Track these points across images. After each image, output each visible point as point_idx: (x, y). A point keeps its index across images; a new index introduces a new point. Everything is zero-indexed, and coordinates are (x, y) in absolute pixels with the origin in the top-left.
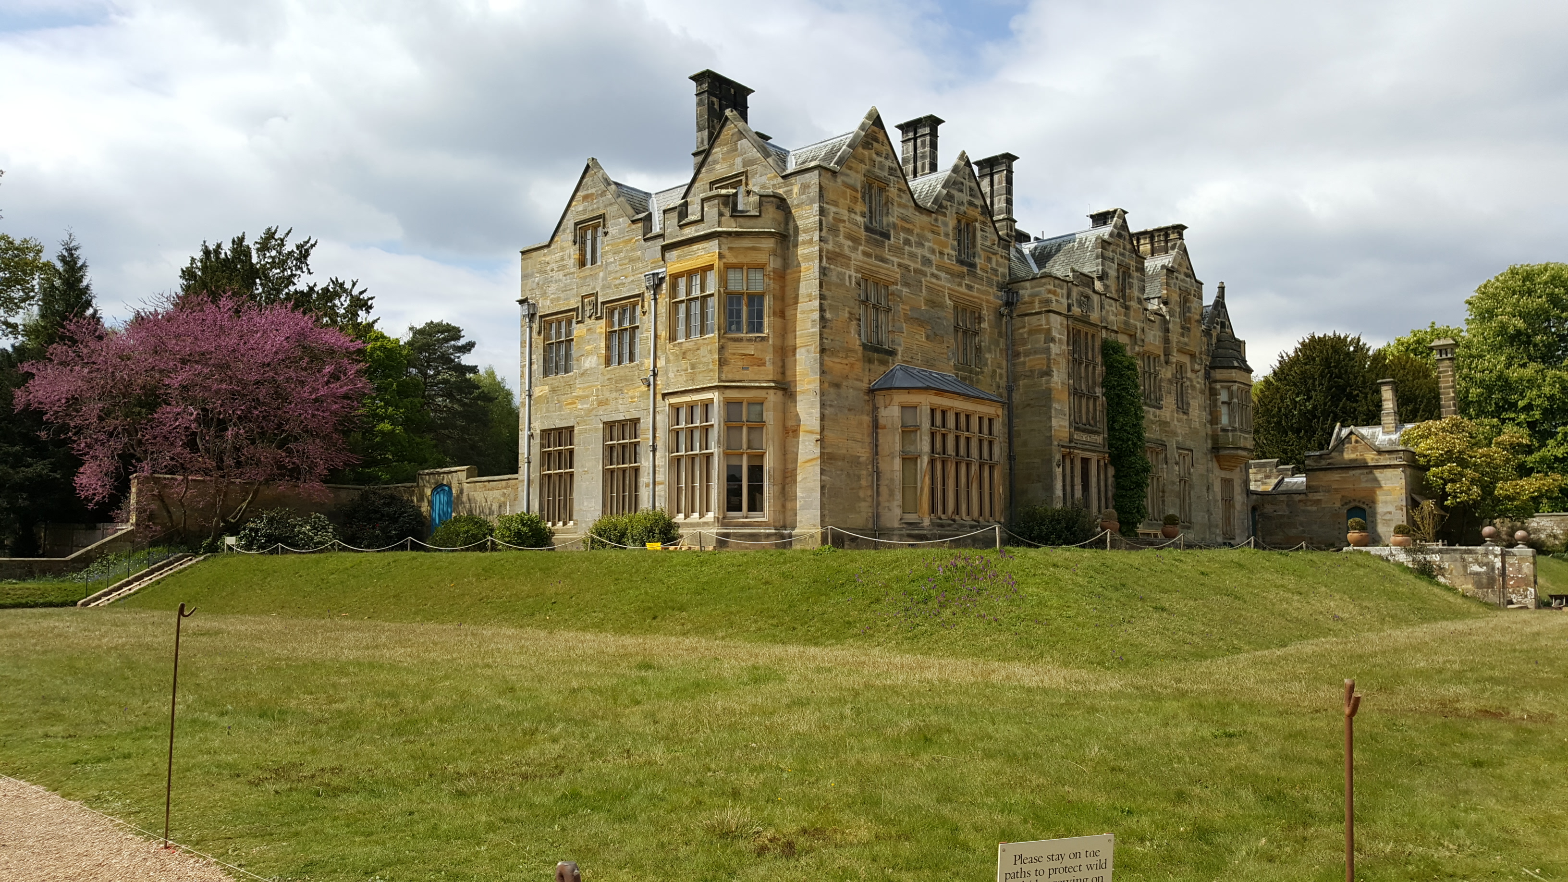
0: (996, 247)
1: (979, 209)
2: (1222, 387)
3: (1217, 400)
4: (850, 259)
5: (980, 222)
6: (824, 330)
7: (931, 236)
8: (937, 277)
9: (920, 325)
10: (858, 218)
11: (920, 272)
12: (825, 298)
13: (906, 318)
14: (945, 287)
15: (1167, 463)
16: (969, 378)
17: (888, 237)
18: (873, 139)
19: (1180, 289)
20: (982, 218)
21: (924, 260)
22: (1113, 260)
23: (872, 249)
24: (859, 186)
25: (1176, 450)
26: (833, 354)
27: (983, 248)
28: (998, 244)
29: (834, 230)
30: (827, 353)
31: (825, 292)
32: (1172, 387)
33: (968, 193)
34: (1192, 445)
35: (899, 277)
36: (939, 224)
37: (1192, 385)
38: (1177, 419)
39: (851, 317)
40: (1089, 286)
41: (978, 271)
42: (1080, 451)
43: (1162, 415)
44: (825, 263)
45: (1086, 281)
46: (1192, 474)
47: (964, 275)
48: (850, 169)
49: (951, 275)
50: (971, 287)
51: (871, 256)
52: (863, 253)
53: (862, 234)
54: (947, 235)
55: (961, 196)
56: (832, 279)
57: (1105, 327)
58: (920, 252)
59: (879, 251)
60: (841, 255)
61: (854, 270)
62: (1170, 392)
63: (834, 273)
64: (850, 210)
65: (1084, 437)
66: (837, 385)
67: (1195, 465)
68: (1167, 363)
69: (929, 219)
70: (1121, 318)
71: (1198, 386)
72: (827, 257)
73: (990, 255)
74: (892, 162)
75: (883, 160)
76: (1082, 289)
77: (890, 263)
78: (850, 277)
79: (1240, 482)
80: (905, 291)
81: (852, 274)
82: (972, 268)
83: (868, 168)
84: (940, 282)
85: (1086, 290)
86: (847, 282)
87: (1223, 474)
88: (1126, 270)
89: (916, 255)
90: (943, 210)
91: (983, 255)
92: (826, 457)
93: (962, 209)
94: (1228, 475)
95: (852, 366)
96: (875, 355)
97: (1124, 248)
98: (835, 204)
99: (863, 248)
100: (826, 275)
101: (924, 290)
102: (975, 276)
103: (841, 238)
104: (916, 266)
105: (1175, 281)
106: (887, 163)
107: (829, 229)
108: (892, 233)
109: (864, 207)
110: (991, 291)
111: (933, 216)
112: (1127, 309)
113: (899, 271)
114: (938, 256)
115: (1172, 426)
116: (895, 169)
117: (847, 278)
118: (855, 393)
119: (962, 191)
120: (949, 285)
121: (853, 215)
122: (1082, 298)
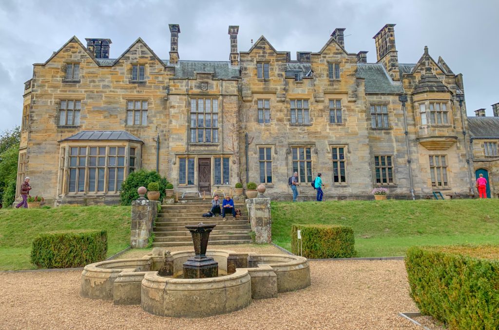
1: (149, 58)
2: (420, 104)
3: (416, 112)
4: (52, 95)
5: (150, 64)
6: (33, 124)
7: (110, 76)
8: (114, 92)
9: (99, 113)
10: (58, 79)
11: (102, 92)
12: (33, 112)
13: (89, 112)
14: (120, 95)
15: (317, 153)
16: (137, 130)
17: (79, 82)
18: (70, 48)
19: (328, 62)
20: (151, 62)
21: (105, 86)
22: (252, 61)
23: (67, 89)
24: (60, 67)
25: (328, 146)
26: (37, 132)
27: (151, 74)
28: (165, 70)
29: (41, 86)
30: (34, 132)
31: (33, 110)
32: (323, 113)
33: (140, 53)
34: (348, 141)
35: (85, 96)
36: (117, 70)
37: (349, 109)
38: (330, 129)
39: (50, 116)
40: (208, 78)
41: (147, 84)
42: (196, 156)
43: (312, 129)
44: (34, 99)
45: (206, 76)
46: (349, 157)
47: (135, 88)
48: (55, 62)
49: (125, 89)
50: (141, 91)
51: (66, 91)
52: (61, 91)
53: (61, 84)
54: (123, 73)
55: (134, 56)
56: (39, 104)
57: (222, 95)
58: (101, 84)
59: (72, 89)
60: (46, 95)
61: (55, 99)
62: (322, 116)
63: (40, 101)
64: (52, 77)
65: (202, 148)
66: (39, 144)
67: (352, 151)
68: (317, 101)
69: (109, 70)
70: (260, 86)
71: (357, 109)
72: (36, 97)
73: (158, 76)
74: (84, 53)
75: (77, 54)
76: (201, 81)
77: (80, 92)
78: (51, 102)
79: (457, 155)
80: (89, 101)
81: (53, 100)
82: (142, 84)
83: (66, 58)
84: (116, 93)
85: (206, 80)
86: (49, 104)
87: (432, 153)
88: (268, 62)
89: (99, 86)
90: (120, 64)
91: (151, 77)
92: (29, 172)
93: (135, 61)
94: (439, 153)
95: (49, 136)
96: (66, 129)
97: (264, 53)
98: (43, 76)
99: (60, 89)
100: (35, 103)
101: (104, 99)
102: (144, 87)
103: (46, 88)
104: (98, 90)
105: (322, 59)
106: (80, 54)
107: (39, 86)
108: (81, 80)
109: (63, 74)
110: (158, 91)
111: (113, 68)
112: (267, 81)
113: (86, 94)
114: (115, 83)
115: (324, 133)
116: (85, 56)
117: (49, 102)
118: (51, 146)
119: (136, 54)
120: (123, 93)
121: (55, 78)
122: (202, 84)
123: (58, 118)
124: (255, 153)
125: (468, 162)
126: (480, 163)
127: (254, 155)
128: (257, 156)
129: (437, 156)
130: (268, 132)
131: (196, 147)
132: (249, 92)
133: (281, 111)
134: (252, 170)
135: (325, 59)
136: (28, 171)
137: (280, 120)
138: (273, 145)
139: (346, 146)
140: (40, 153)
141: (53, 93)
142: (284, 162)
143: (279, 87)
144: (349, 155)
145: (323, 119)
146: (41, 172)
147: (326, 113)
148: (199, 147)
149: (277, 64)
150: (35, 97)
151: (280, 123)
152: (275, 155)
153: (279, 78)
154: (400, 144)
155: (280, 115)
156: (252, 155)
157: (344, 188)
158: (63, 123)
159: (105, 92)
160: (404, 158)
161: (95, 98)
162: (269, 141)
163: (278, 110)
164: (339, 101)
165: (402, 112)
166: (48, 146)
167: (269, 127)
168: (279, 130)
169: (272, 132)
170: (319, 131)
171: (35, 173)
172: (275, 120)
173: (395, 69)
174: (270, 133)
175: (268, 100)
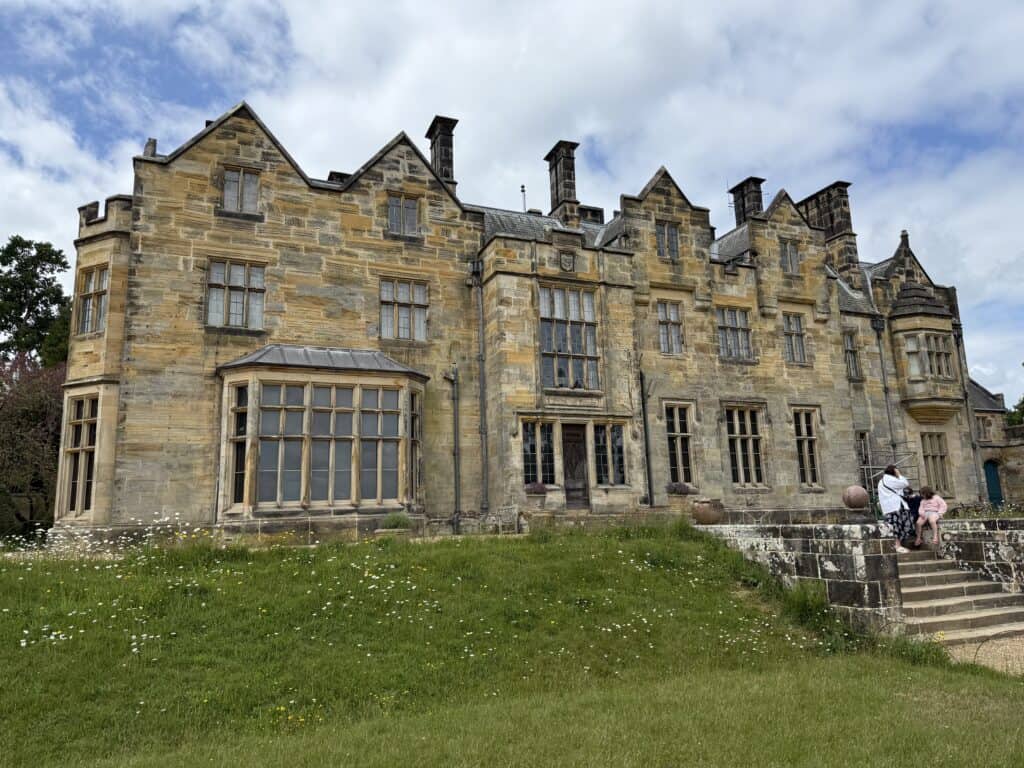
0: (458, 220)
1: (428, 184)
2: (907, 337)
3: (900, 351)
4: (187, 244)
5: (429, 197)
6: (134, 317)
7: (338, 214)
8: (349, 254)
9: (315, 303)
10: (205, 204)
11: (318, 250)
12: (137, 285)
13: (290, 297)
14: (364, 263)
15: (770, 422)
16: (408, 352)
17: (260, 219)
18: (236, 129)
19: (780, 238)
20: (432, 193)
21: (327, 239)
22: (647, 217)
23: (229, 232)
24: (208, 174)
25: (787, 407)
26: (148, 340)
27: (435, 222)
28: (463, 217)
29: (160, 218)
30: (138, 340)
31: (137, 279)
32: (776, 340)
33: (407, 169)
34: (820, 401)
35: (278, 257)
36: (356, 202)
37: (817, 337)
38: (789, 374)
39: (185, 301)
40: (575, 243)
41: (426, 244)
42: (559, 418)
43: (759, 371)
44: (139, 251)
45: (570, 238)
46: (823, 432)
47: (399, 250)
48: (194, 159)
49: (374, 250)
50: (413, 260)
51: (226, 239)
52: (212, 237)
53: (212, 219)
54: (369, 212)
55: (395, 174)
56: (153, 265)
57: (604, 283)
58: (317, 232)
59: (242, 233)
60: (171, 241)
61: (195, 254)
62: (774, 347)
63: (156, 259)
64: (190, 197)
65: (570, 401)
66: (154, 372)
67: (827, 422)
68: (764, 315)
69: (335, 197)
70: (664, 274)
71: (829, 336)
72: (144, 245)
73: (448, 228)
74: (270, 148)
75: (253, 148)
76: (561, 247)
77: (263, 244)
78: (186, 262)
79: (957, 435)
80: (289, 270)
81: (191, 258)
82: (414, 242)
83: (225, 156)
84: (354, 259)
85: (570, 247)
86: (181, 267)
87: (925, 429)
88: (675, 225)
89: (311, 235)
90: (362, 188)
91: (434, 229)
92: (126, 448)
93: (397, 185)
94: (934, 429)
95: (183, 351)
96: (229, 337)
97: (669, 203)
98: (164, 193)
99: (211, 232)
100: (140, 262)
101: (324, 268)
102: (420, 250)
103: (172, 225)
104: (311, 245)
105: (770, 230)
106: (260, 150)
107: (150, 218)
108: (266, 215)
109: (216, 193)
110: (449, 263)
111: (344, 195)
112: (677, 264)
113: (278, 251)
114: (351, 233)
115: (779, 381)
116: (275, 155)
117: (181, 263)
118: (187, 378)
119: (397, 169)
120: (373, 261)
121: (196, 202)
122: (563, 256)
123: (203, 307)
124: (660, 418)
125: (974, 448)
126: (989, 450)
127: (658, 422)
128: (663, 423)
129: (931, 435)
130: (681, 373)
131: (558, 398)
132: (646, 283)
133: (702, 329)
134: (657, 455)
135: (775, 231)
136: (123, 445)
137: (701, 348)
138: (692, 400)
139: (817, 410)
140: (158, 395)
141: (192, 240)
142: (714, 439)
143: (699, 279)
144: (822, 428)
145: (776, 352)
146: (161, 448)
147: (781, 341)
148: (564, 398)
149: (694, 231)
150: (140, 246)
151: (701, 354)
152: (697, 424)
153: (697, 260)
154: (878, 410)
155: (702, 338)
156: (654, 421)
157: (820, 495)
158: (216, 319)
159: (328, 252)
160: (885, 437)
161: (304, 265)
162: (684, 393)
163: (698, 327)
164: (798, 316)
165: (877, 350)
166: (181, 378)
167: (683, 363)
168: (701, 370)
169: (689, 373)
170: (772, 376)
171: (143, 450)
172: (693, 349)
173: (854, 267)
174: (685, 376)
175: (676, 304)
